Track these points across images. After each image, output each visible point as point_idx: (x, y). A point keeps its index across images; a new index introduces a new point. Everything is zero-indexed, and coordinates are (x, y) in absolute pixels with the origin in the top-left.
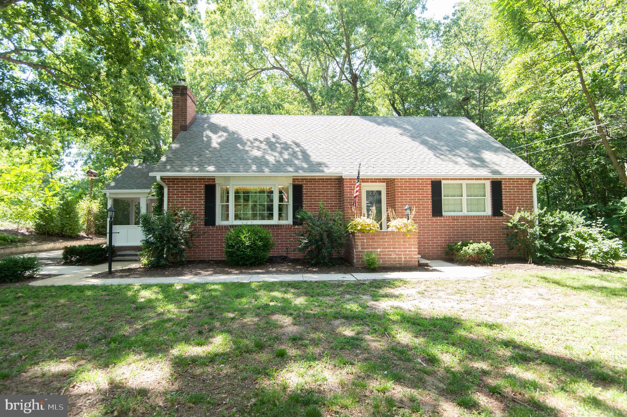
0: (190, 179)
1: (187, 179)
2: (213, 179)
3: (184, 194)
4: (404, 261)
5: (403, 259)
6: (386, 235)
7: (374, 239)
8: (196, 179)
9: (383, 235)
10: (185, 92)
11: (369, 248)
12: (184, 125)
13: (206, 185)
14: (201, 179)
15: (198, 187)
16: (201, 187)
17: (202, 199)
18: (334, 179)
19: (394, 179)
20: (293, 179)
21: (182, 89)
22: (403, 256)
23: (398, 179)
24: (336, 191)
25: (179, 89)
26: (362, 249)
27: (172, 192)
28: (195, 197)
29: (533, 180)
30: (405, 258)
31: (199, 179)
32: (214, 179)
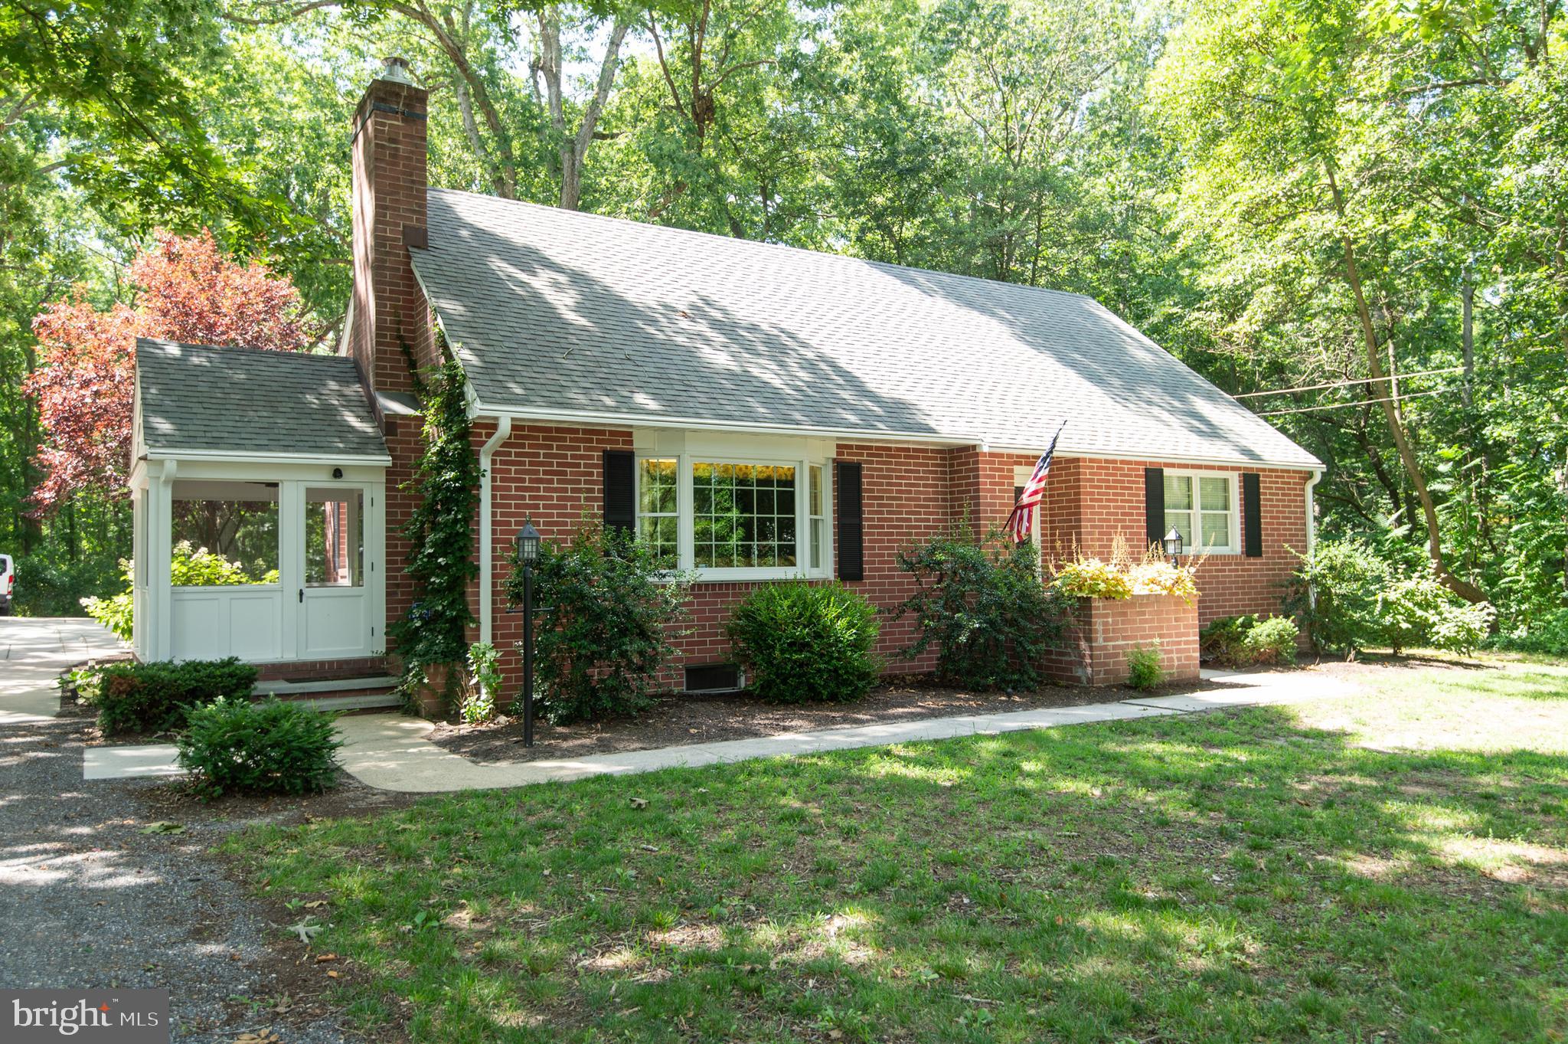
0: (558, 430)
1: (548, 430)
2: (627, 435)
3: (541, 481)
4: (1179, 666)
5: (1176, 663)
6: (1147, 605)
7: (1125, 614)
8: (576, 431)
9: (1141, 605)
10: (418, 112)
11: (1117, 639)
12: (417, 229)
13: (605, 451)
14: (591, 433)
15: (582, 457)
16: (591, 457)
17: (595, 499)
18: (932, 451)
19: (1077, 460)
20: (838, 446)
21: (409, 97)
22: (1175, 656)
23: (1084, 460)
24: (936, 486)
25: (398, 95)
26: (1105, 640)
27: (501, 471)
28: (573, 490)
29: (1310, 475)
30: (1179, 659)
31: (585, 431)
32: (630, 434)
